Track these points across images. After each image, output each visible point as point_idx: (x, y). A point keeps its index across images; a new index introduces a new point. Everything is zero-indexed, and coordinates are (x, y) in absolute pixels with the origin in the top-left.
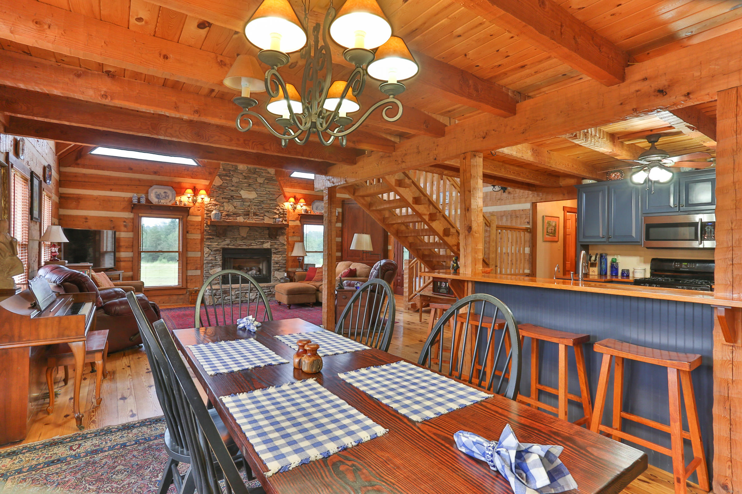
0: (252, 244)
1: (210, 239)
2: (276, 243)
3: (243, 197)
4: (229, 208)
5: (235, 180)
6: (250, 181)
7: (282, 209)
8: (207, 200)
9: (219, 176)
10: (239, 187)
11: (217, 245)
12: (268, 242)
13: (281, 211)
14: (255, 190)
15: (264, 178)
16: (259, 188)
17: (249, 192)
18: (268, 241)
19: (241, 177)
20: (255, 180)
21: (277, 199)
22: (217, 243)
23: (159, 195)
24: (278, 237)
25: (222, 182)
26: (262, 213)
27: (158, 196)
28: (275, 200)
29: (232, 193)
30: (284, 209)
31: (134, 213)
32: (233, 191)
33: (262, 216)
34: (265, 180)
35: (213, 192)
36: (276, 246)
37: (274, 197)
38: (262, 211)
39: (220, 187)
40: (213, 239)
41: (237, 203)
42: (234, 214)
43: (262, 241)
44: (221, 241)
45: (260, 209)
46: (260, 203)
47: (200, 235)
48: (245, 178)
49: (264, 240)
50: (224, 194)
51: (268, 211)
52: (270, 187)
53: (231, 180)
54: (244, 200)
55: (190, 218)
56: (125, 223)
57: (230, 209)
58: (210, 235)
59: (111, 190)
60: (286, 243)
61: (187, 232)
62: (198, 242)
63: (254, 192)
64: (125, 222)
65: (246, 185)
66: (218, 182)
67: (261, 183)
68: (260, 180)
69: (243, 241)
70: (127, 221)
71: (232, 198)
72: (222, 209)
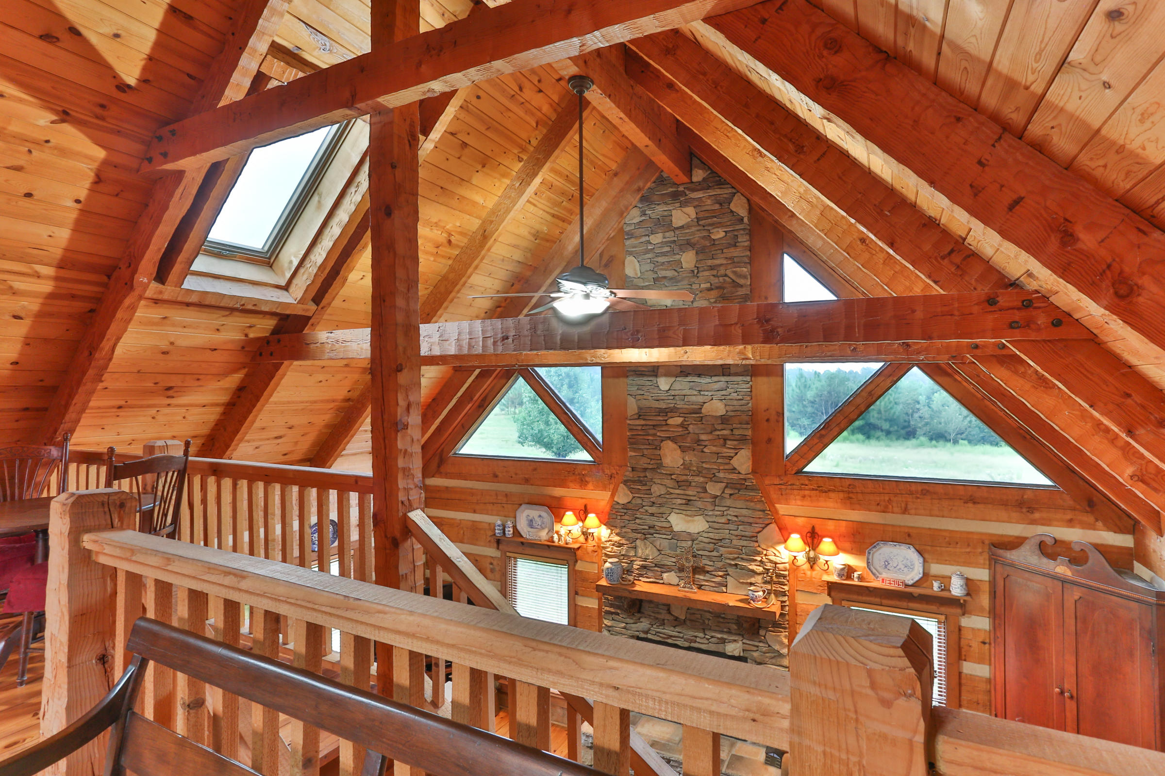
0: (698, 640)
1: (612, 613)
2: (757, 646)
3: (676, 529)
4: (647, 552)
5: (657, 490)
6: (690, 493)
7: (771, 561)
8: (603, 533)
9: (625, 482)
10: (663, 505)
11: (624, 628)
12: (735, 641)
13: (769, 566)
14: (702, 512)
15: (724, 485)
16: (710, 507)
17: (690, 518)
18: (736, 638)
19: (668, 482)
20: (699, 490)
21: (759, 535)
22: (623, 625)
23: (531, 521)
24: (762, 632)
25: (631, 496)
26: (719, 570)
27: (531, 523)
28: (754, 538)
29: (651, 521)
30: (776, 563)
31: (501, 551)
32: (652, 515)
33: (721, 576)
34: (726, 487)
35: (614, 516)
36: (755, 654)
37: (749, 531)
38: (719, 565)
39: (625, 507)
40: (618, 614)
41: (662, 542)
42: (656, 566)
43: (719, 636)
44: (632, 621)
45: (714, 559)
46: (715, 544)
47: (597, 601)
48: (679, 484)
49: (725, 636)
50: (637, 521)
51: (736, 565)
52: (739, 504)
53: (649, 492)
54: (675, 536)
55: (580, 566)
56: (491, 566)
57: (648, 555)
58: (611, 606)
59: (475, 512)
60: (785, 651)
61: (577, 593)
62: (595, 614)
63: (701, 517)
64: (491, 564)
65: (679, 501)
66: (623, 497)
67: (716, 497)
68: (714, 489)
69: (678, 629)
70: (495, 563)
71: (652, 531)
72: (632, 553)
